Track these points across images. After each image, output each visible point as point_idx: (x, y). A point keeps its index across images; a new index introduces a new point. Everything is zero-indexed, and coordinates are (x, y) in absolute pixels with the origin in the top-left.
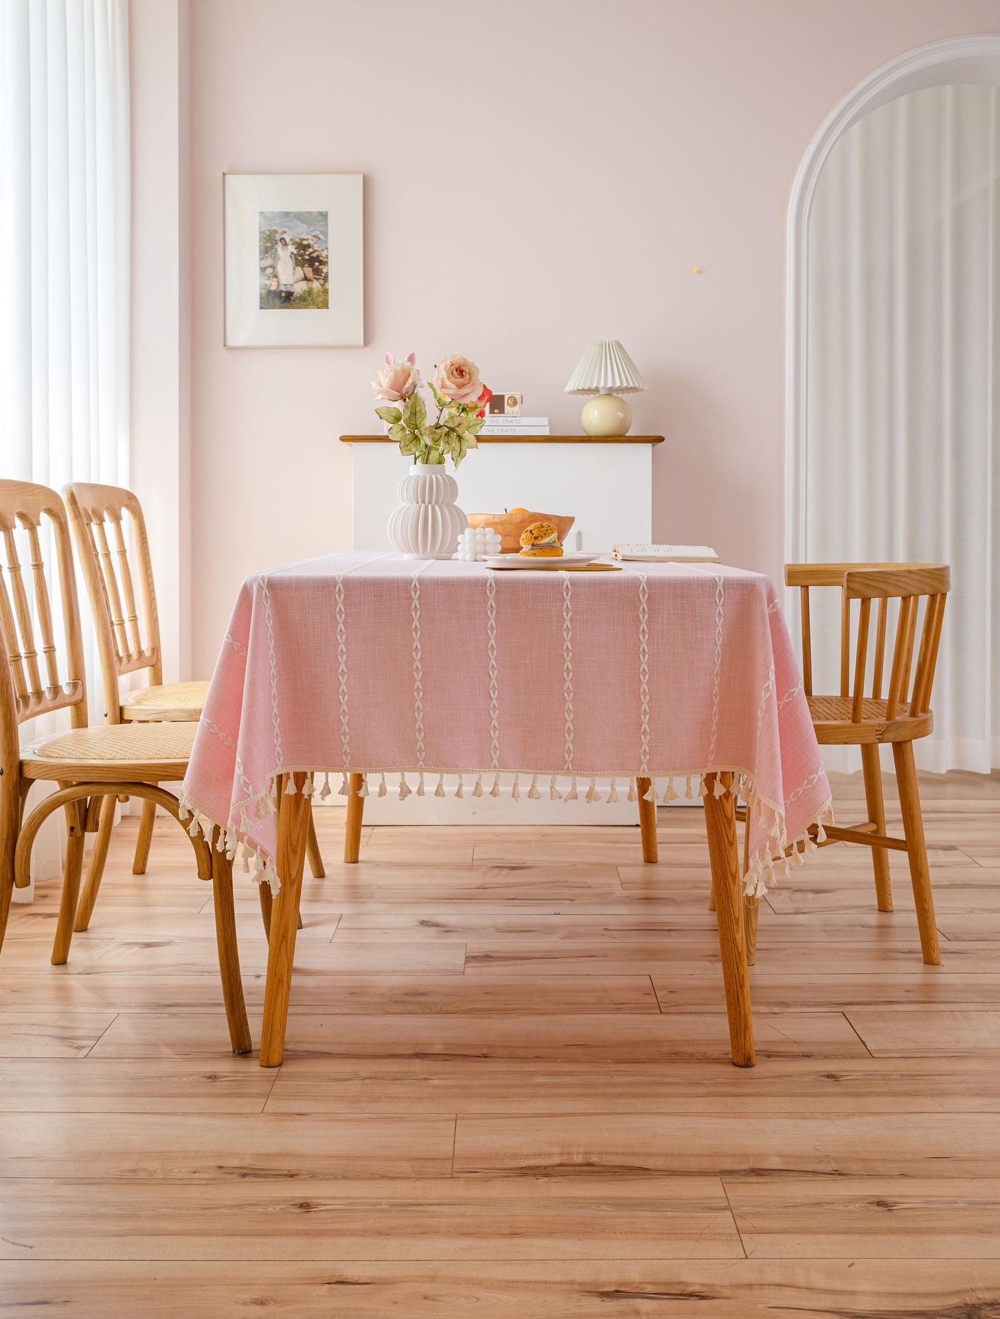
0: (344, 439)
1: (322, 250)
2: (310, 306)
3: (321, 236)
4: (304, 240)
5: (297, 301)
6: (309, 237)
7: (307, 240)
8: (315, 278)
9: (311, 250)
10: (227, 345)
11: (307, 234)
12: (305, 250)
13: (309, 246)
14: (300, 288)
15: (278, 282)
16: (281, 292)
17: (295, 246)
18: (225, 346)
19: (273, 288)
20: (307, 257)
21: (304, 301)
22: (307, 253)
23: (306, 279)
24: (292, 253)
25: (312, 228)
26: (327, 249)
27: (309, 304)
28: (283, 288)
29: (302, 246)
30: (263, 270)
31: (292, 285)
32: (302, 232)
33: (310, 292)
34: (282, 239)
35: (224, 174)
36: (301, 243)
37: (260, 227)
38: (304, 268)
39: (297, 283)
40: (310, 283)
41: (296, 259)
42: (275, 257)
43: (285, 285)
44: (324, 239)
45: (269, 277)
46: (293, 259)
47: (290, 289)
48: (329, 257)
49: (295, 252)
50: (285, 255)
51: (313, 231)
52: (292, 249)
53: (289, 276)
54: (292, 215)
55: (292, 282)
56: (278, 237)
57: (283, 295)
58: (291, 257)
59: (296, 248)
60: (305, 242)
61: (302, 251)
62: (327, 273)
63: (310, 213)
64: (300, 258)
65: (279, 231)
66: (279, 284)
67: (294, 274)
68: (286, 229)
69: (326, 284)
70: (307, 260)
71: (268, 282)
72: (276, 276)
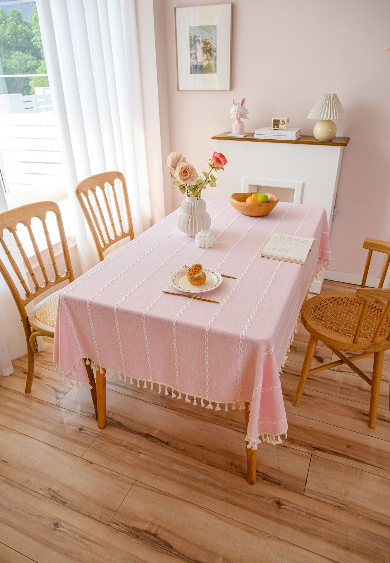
0: (214, 138)
1: (214, 45)
2: (209, 72)
3: (214, 38)
4: (207, 40)
5: (204, 70)
6: (209, 38)
7: (208, 40)
8: (211, 59)
9: (209, 45)
10: (180, 89)
11: (208, 37)
12: (207, 45)
13: (209, 43)
14: (205, 64)
15: (197, 61)
16: (198, 65)
17: (203, 43)
18: (178, 90)
19: (195, 64)
20: (208, 49)
21: (207, 70)
22: (208, 46)
23: (208, 59)
24: (202, 47)
25: (210, 34)
26: (216, 44)
27: (209, 71)
28: (199, 64)
29: (206, 43)
30: (191, 55)
31: (202, 62)
32: (206, 36)
33: (209, 65)
34: (199, 40)
35: (175, 8)
36: (206, 42)
37: (190, 34)
38: (207, 54)
39: (204, 61)
40: (209, 61)
41: (204, 49)
42: (195, 49)
43: (200, 62)
44: (215, 39)
45: (193, 58)
46: (203, 50)
47: (201, 64)
48: (217, 48)
49: (204, 46)
50: (199, 47)
51: (210, 35)
52: (202, 45)
53: (201, 58)
54: (202, 27)
55: (202, 61)
56: (197, 39)
57: (199, 67)
58: (202, 49)
59: (204, 44)
60: (207, 41)
61: (206, 46)
62: (216, 56)
63: (209, 26)
64: (205, 49)
65: (197, 36)
66: (197, 62)
67: (203, 57)
68: (200, 35)
69: (216, 61)
70: (208, 50)
71: (193, 61)
72: (196, 58)
